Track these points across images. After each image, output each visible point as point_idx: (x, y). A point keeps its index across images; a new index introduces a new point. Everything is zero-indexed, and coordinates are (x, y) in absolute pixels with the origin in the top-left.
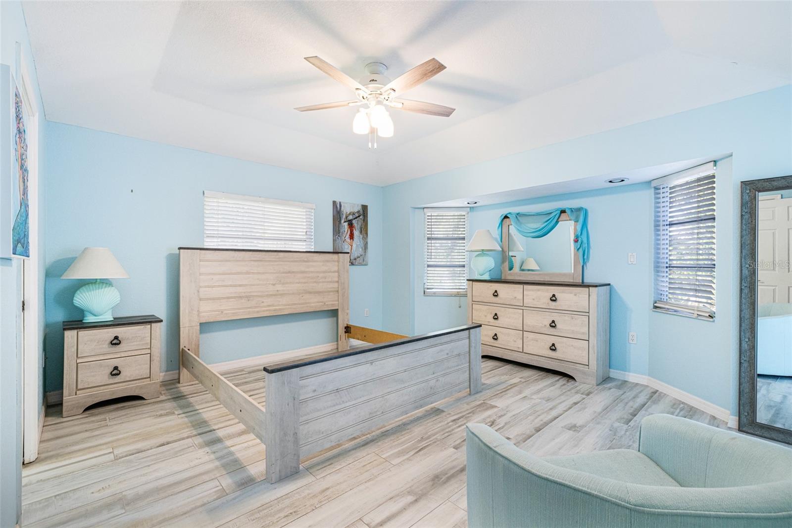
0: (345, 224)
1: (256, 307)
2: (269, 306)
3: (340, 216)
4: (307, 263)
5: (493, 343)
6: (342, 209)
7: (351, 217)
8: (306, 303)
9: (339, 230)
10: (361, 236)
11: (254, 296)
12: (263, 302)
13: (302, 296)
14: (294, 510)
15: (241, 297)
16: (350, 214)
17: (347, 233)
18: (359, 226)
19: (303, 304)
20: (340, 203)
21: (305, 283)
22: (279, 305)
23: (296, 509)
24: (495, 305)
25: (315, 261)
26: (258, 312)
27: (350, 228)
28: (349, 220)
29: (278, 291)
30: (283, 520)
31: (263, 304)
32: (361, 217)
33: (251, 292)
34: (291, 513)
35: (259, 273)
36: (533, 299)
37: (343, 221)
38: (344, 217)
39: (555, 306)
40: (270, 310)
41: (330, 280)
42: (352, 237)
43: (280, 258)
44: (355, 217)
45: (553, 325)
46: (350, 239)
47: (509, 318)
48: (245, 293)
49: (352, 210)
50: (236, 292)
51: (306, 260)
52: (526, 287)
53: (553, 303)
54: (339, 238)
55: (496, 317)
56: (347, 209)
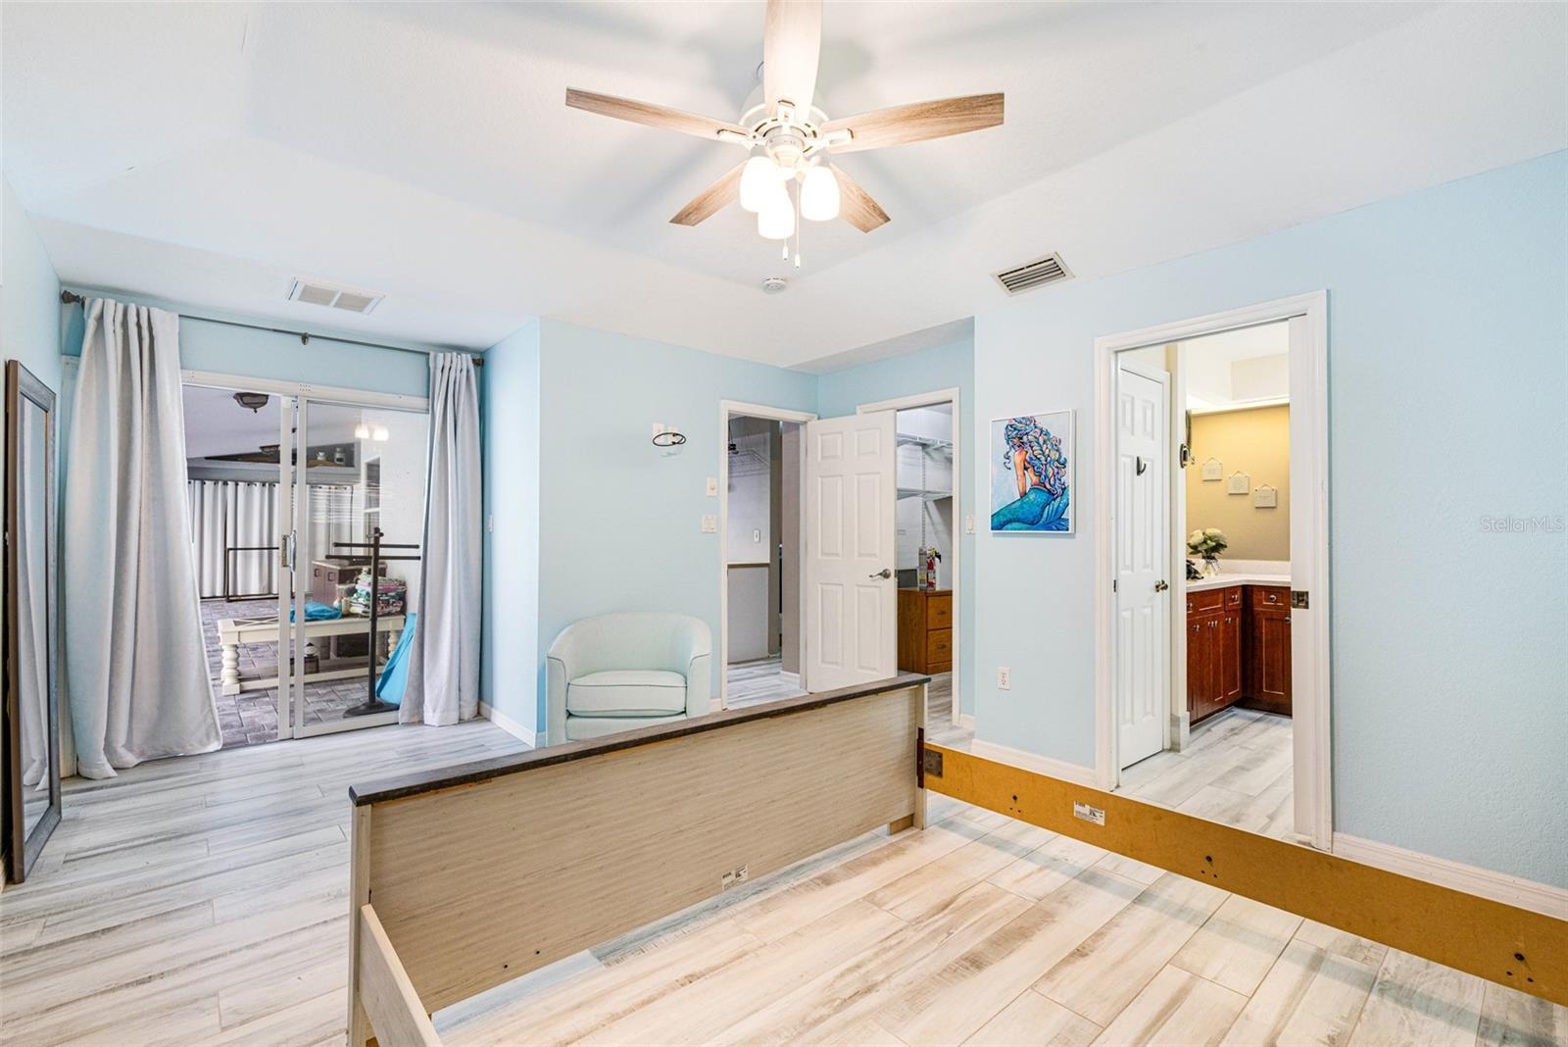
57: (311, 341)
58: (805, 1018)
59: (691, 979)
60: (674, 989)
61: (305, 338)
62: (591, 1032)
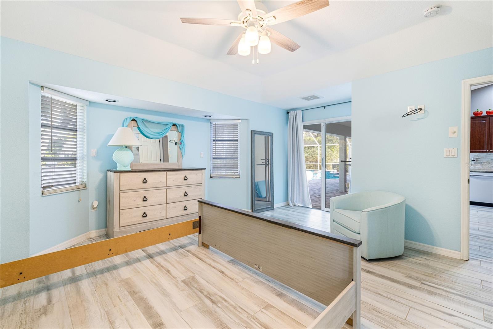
5: (143, 220)
14: (373, 310)
23: (371, 310)
24: (143, 190)
30: (383, 313)
34: (376, 311)
36: (173, 181)
39: (186, 183)
45: (186, 194)
47: (155, 197)
52: (168, 173)
53: (186, 181)
55: (145, 199)
57: (326, 107)
58: (204, 290)
59: (223, 272)
60: (218, 270)
61: (325, 107)
62: (204, 262)
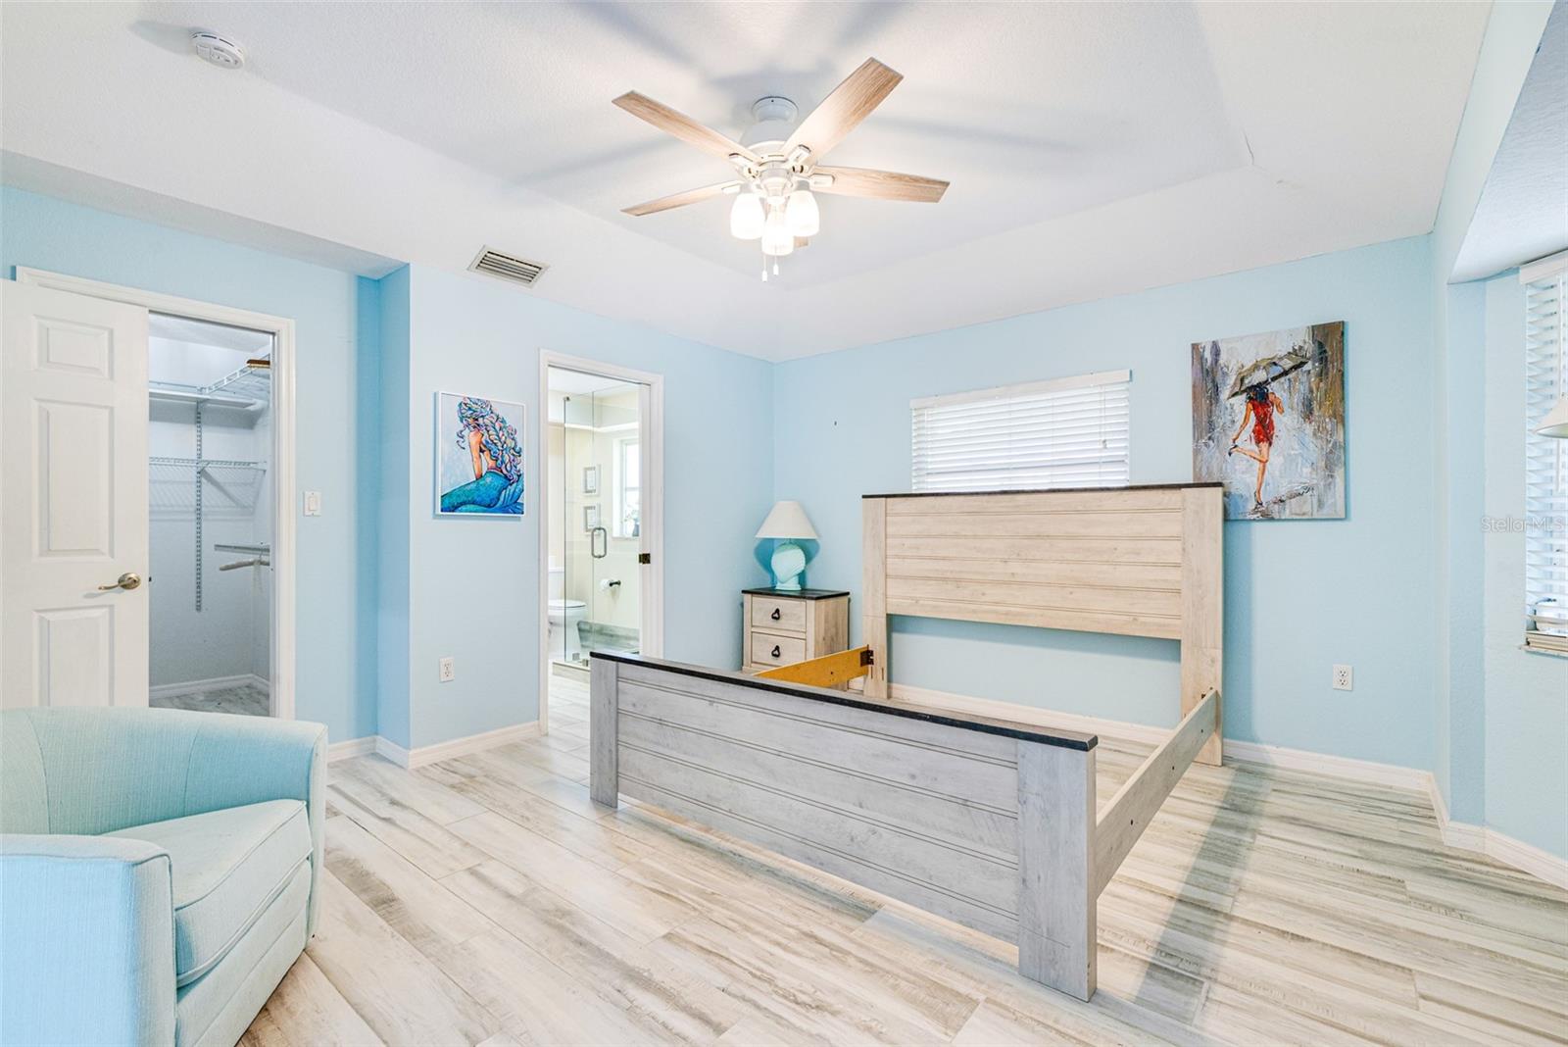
0: (1233, 400)
1: (971, 602)
2: (996, 603)
3: (1213, 381)
4: (1085, 517)
6: (1221, 362)
7: (1260, 376)
8: (1082, 610)
9: (1210, 422)
10: (1309, 428)
11: (971, 581)
12: (983, 594)
13: (1071, 593)
15: (945, 579)
16: (1256, 367)
17: (1243, 427)
18: (1297, 399)
19: (1072, 610)
20: (1215, 345)
21: (1077, 562)
22: (1014, 605)
25: (1106, 512)
26: (974, 612)
27: (1255, 408)
28: (1252, 388)
29: (1013, 574)
31: (984, 599)
32: (1308, 366)
33: (961, 572)
35: (975, 537)
37: (1225, 394)
38: (1232, 379)
40: (996, 612)
41: (1152, 559)
42: (1264, 433)
43: (1018, 506)
44: (1277, 371)
46: (1258, 441)
48: (952, 572)
49: (1266, 354)
50: (937, 570)
51: (1080, 508)
54: (1211, 442)
56: (1240, 357)
